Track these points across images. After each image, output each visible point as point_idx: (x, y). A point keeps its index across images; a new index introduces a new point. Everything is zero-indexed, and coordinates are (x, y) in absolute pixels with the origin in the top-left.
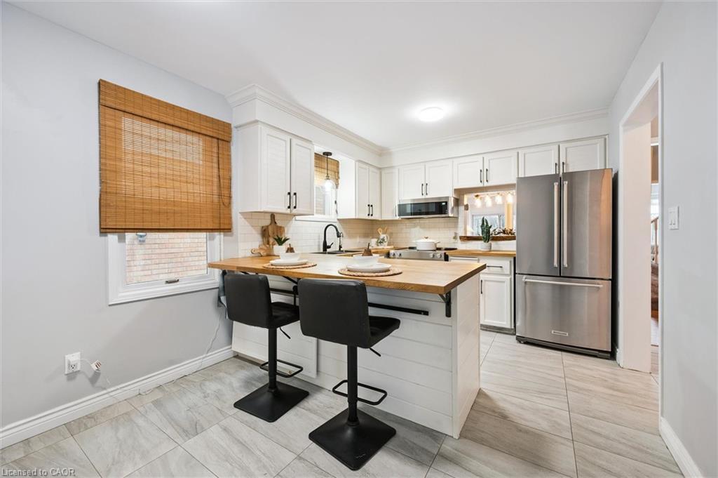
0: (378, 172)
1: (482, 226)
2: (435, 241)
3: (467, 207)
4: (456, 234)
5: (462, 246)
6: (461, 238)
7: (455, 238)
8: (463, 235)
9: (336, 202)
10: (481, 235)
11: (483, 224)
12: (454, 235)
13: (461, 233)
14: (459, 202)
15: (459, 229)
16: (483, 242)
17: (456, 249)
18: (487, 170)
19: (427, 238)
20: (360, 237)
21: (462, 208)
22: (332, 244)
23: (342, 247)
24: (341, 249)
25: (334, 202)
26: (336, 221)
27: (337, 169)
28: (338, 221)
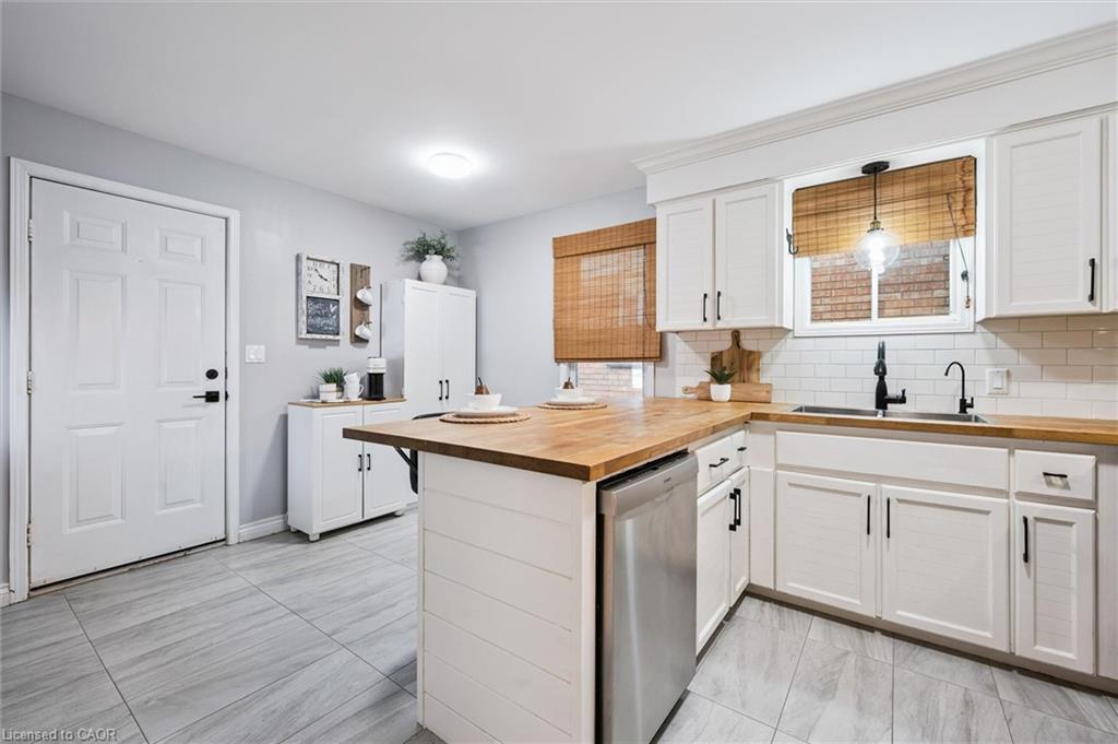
9: (964, 276)
22: (904, 392)
23: (971, 406)
24: (968, 410)
25: (960, 278)
26: (972, 330)
27: (964, 182)
28: (980, 328)
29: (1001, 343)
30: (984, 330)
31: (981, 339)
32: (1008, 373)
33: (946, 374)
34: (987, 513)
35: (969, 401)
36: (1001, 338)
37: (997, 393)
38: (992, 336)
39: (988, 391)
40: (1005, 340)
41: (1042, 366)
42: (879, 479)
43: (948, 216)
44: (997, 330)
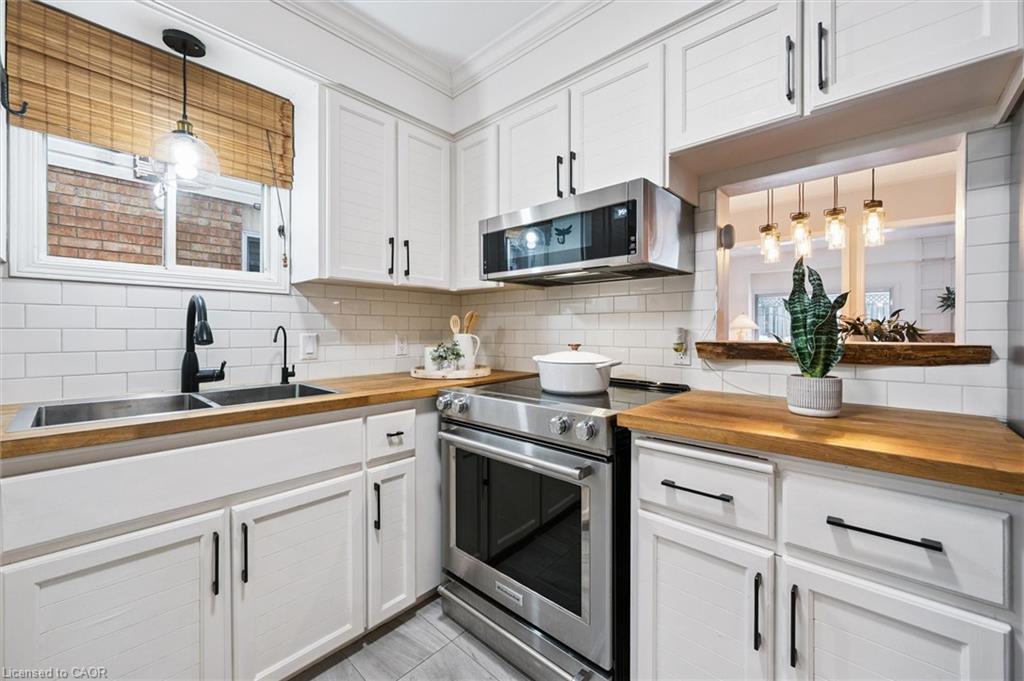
0: (445, 144)
1: (790, 304)
2: (601, 359)
3: (726, 238)
4: (684, 333)
5: (707, 380)
6: (703, 349)
7: (681, 348)
8: (712, 338)
9: (281, 231)
10: (787, 339)
11: (799, 288)
12: (675, 339)
13: (705, 332)
14: (699, 217)
15: (696, 315)
16: (794, 368)
17: (684, 389)
18: (822, 33)
19: (576, 347)
20: (401, 340)
21: (707, 240)
22: (223, 365)
23: (293, 374)
24: (290, 379)
25: (277, 232)
26: (287, 292)
27: (283, 125)
28: (295, 291)
29: (312, 308)
30: (298, 293)
31: (295, 302)
32: (317, 336)
33: (275, 341)
34: (346, 493)
35: (290, 370)
36: (311, 302)
37: (311, 358)
38: (305, 299)
39: (301, 357)
40: (314, 304)
41: (341, 330)
42: (225, 501)
43: (267, 157)
44: (308, 294)
